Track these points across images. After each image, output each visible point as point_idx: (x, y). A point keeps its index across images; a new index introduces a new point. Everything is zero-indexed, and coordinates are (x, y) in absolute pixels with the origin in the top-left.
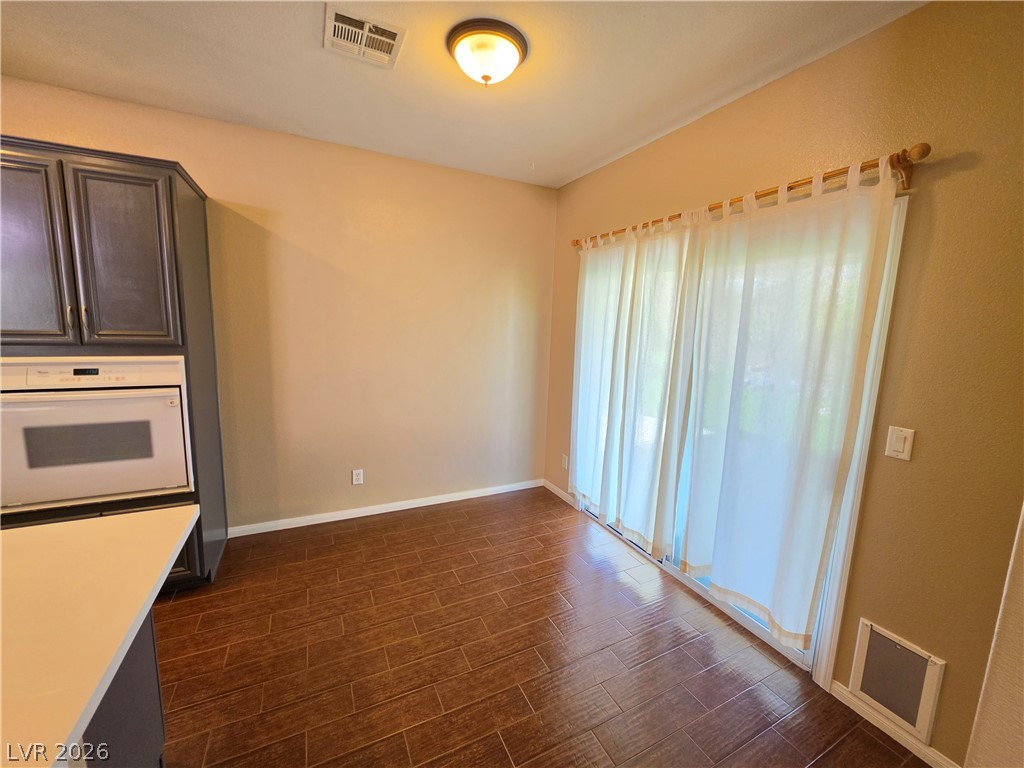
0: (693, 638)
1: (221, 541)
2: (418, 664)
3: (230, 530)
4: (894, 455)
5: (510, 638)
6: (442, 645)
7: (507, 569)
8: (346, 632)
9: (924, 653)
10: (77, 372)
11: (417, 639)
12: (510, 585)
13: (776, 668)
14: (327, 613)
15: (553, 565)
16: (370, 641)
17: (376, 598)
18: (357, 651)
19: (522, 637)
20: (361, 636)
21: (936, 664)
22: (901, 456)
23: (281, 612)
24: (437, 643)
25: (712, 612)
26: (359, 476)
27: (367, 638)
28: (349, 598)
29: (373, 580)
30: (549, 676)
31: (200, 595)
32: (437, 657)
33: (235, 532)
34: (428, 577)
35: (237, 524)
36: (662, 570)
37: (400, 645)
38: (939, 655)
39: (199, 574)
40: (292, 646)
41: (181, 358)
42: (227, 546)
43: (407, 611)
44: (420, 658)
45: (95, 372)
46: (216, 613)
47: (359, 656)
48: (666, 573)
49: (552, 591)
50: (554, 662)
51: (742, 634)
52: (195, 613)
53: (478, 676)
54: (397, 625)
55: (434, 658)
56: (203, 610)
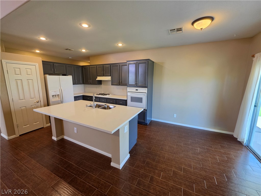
1: (150, 120)
2: (173, 150)
3: (152, 119)
10: (136, 90)
14: (161, 136)
16: (167, 143)
23: (155, 133)
26: (175, 116)
31: (146, 126)
33: (153, 119)
37: (172, 146)
40: (155, 137)
41: (147, 89)
42: (151, 121)
45: (137, 90)
46: (147, 129)
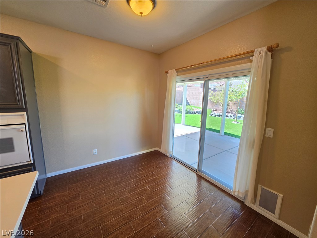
0: (209, 195)
1: (44, 179)
2: (124, 216)
3: (47, 174)
4: (268, 136)
5: (153, 202)
6: (131, 208)
7: (150, 179)
8: (96, 208)
9: (277, 193)
11: (122, 207)
12: (151, 184)
13: (234, 201)
14: (88, 202)
15: (164, 176)
16: (106, 210)
17: (106, 194)
18: (101, 214)
19: (157, 201)
20: (102, 208)
21: (280, 196)
22: (270, 137)
23: (71, 203)
24: (129, 207)
25: (214, 186)
26: (96, 151)
27: (104, 209)
28: (96, 195)
29: (104, 188)
30: (168, 213)
31: (37, 201)
32: (130, 212)
33: (49, 175)
34: (123, 184)
35: (50, 172)
36: (197, 174)
37: (116, 210)
38: (281, 194)
39: (36, 193)
40: (76, 216)
41: (25, 113)
42: (47, 181)
43: (117, 197)
44: (124, 213)
46: (44, 207)
47: (102, 216)
48: (198, 175)
49: (165, 185)
50: (169, 208)
51: (223, 192)
52: (36, 208)
53: (145, 217)
54: (114, 203)
55: (129, 213)
56: (39, 206)
